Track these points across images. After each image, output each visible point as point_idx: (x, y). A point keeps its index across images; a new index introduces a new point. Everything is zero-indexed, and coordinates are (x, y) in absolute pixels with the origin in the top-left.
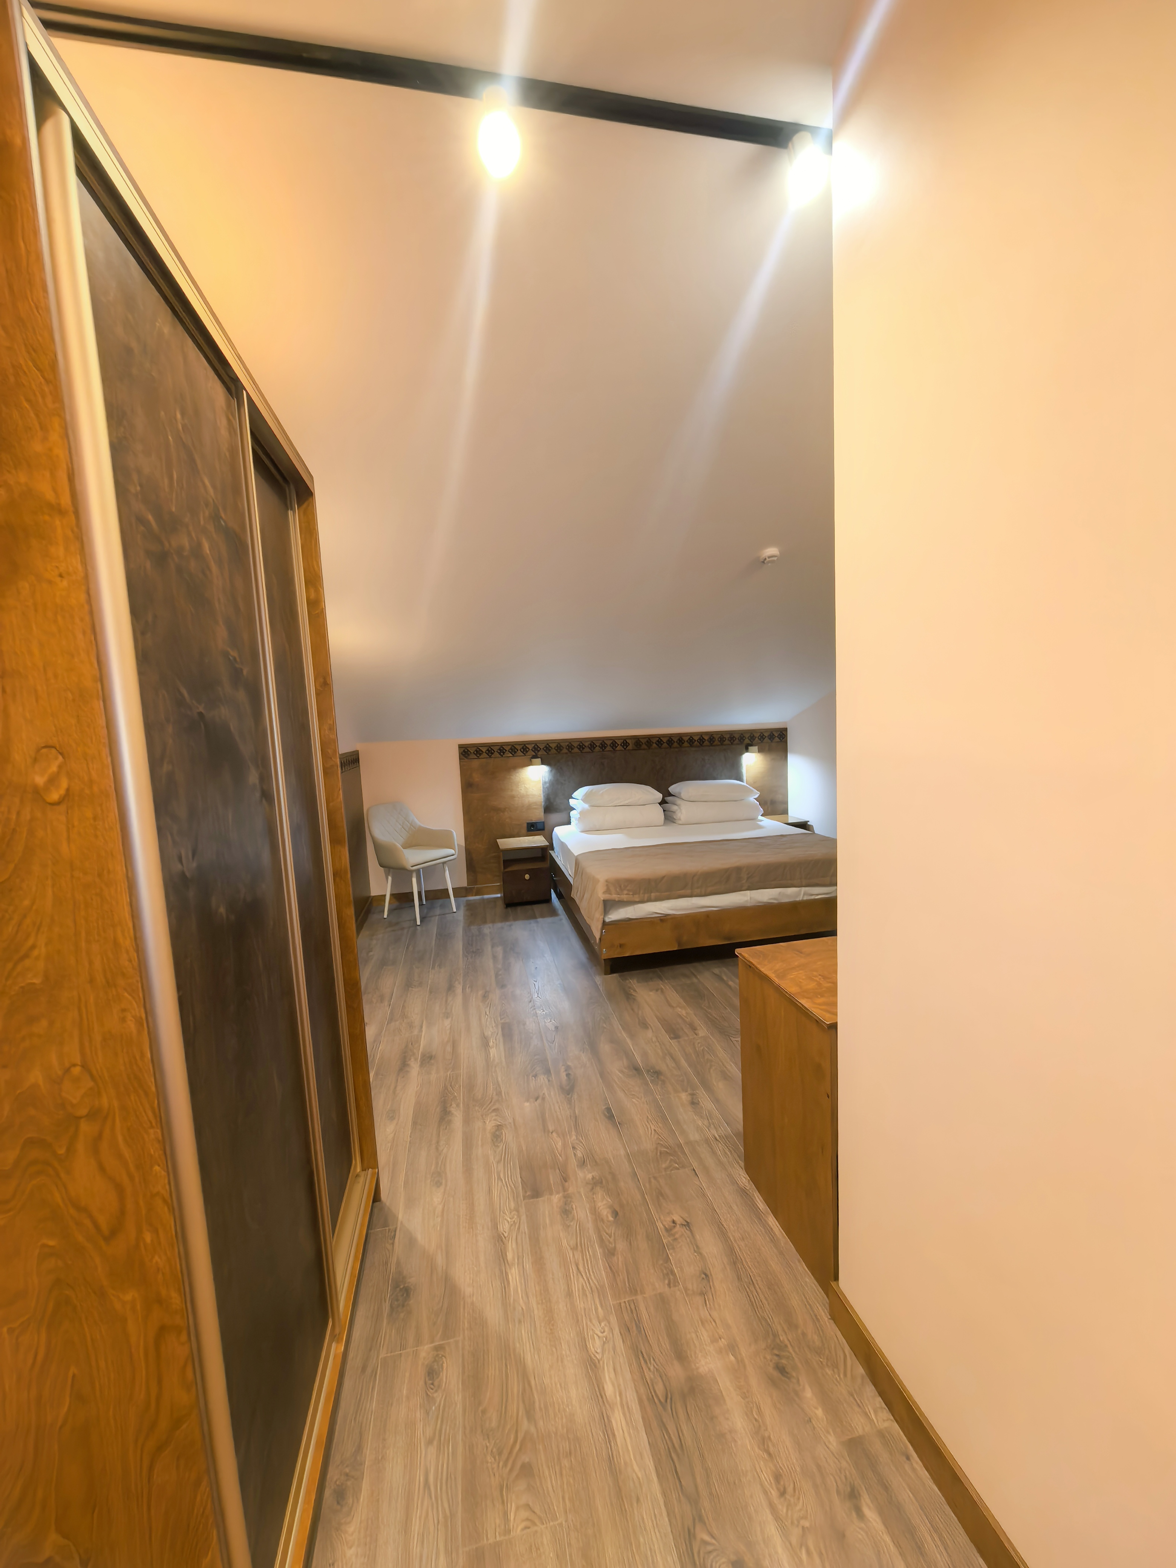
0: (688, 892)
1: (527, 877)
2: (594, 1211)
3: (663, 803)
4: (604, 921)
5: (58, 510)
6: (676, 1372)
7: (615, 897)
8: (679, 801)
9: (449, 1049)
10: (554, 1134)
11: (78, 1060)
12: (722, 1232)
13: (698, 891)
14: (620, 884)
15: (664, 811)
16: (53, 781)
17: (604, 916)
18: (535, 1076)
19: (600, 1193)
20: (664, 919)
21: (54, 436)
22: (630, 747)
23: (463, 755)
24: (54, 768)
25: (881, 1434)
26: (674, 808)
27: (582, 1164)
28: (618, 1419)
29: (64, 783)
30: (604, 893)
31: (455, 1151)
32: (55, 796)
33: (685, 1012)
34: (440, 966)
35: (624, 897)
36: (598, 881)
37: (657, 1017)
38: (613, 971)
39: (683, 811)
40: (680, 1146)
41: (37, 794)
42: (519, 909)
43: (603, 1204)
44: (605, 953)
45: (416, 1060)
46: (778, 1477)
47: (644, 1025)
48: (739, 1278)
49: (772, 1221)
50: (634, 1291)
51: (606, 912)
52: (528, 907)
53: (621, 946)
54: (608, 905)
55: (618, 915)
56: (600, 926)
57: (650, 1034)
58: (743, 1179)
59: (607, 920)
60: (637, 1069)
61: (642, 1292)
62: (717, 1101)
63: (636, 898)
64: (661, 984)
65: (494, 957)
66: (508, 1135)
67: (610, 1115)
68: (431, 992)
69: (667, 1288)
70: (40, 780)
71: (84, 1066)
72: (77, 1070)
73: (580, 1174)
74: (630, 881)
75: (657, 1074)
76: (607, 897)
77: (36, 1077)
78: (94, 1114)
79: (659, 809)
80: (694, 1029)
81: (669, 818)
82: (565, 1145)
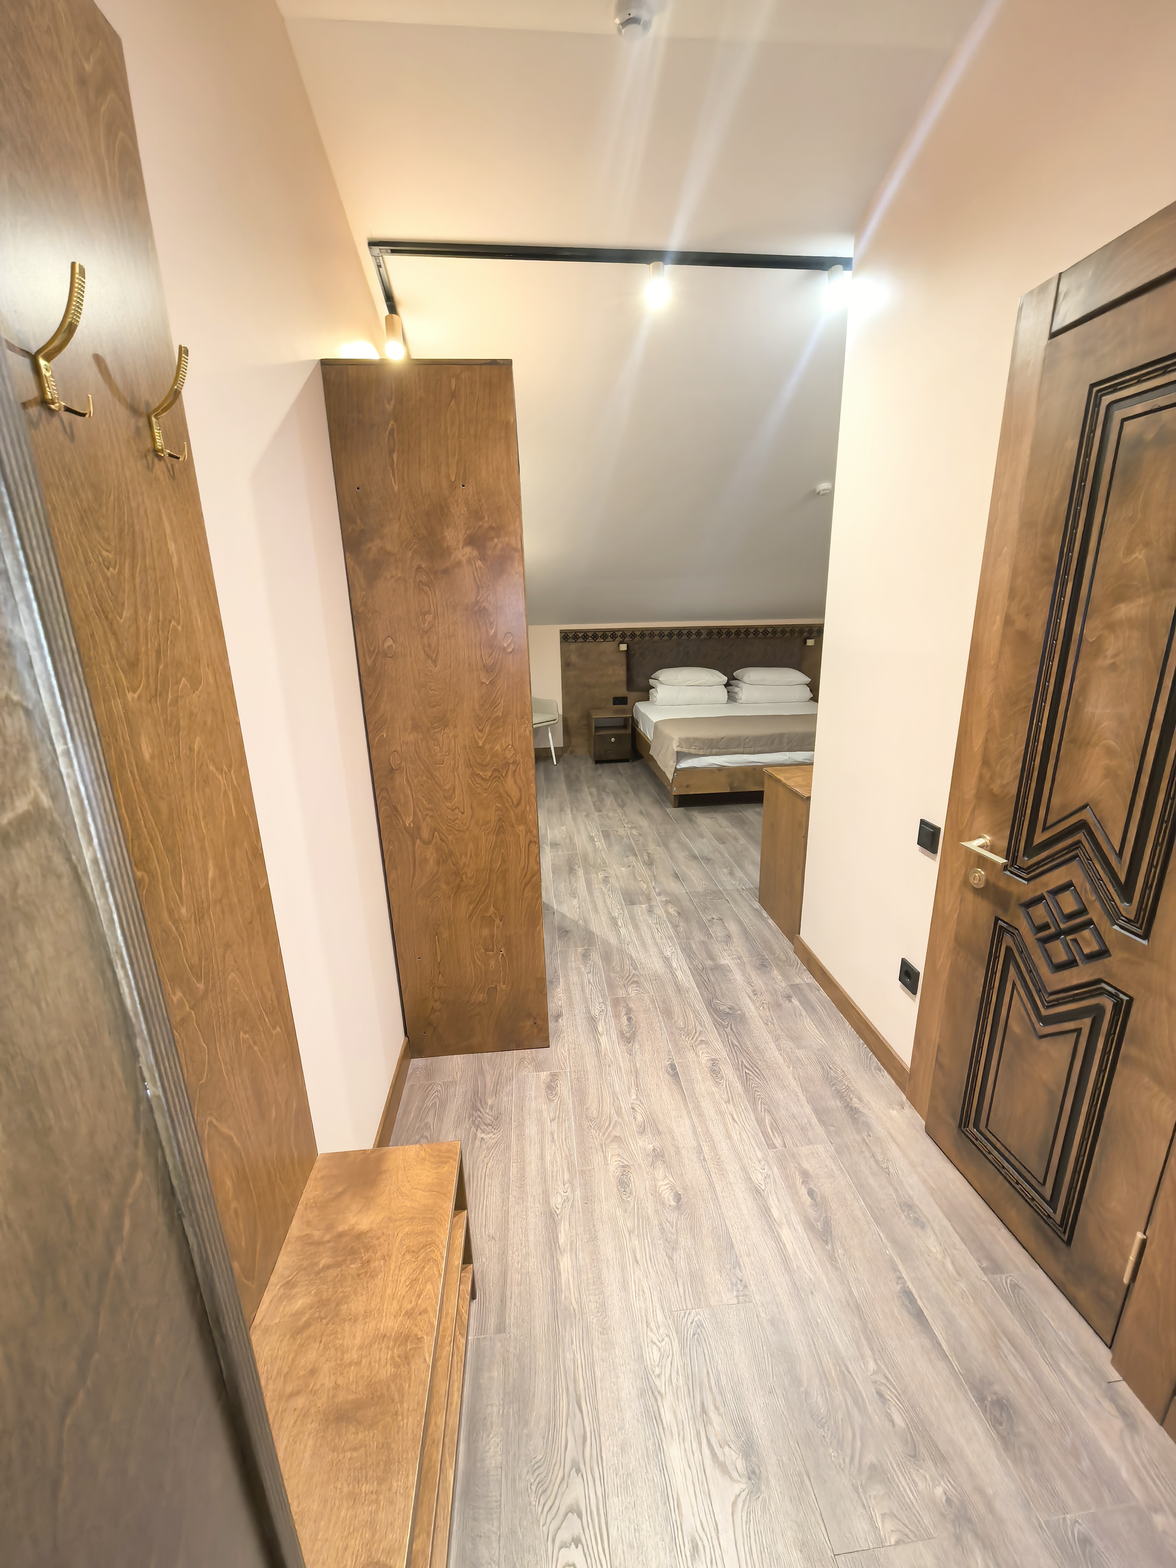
0: (741, 750)
1: (613, 740)
2: (667, 912)
3: (727, 685)
4: (676, 768)
5: (516, 550)
6: (709, 963)
7: (685, 750)
8: (741, 684)
9: (568, 841)
10: (642, 882)
11: (511, 743)
12: (740, 923)
13: (748, 750)
14: (689, 742)
15: (728, 692)
16: (509, 645)
17: (677, 764)
18: (628, 856)
19: (670, 906)
20: (721, 769)
21: (517, 524)
22: (702, 637)
23: (564, 639)
24: (510, 641)
25: (808, 984)
26: (737, 689)
27: (659, 894)
28: (679, 973)
29: (512, 647)
30: (677, 747)
31: (581, 885)
32: (509, 650)
33: (732, 830)
34: (552, 798)
35: (692, 751)
36: (674, 739)
37: (710, 832)
38: (680, 806)
39: (745, 692)
40: (720, 891)
41: (505, 649)
42: (606, 765)
43: (672, 910)
44: (675, 791)
45: (548, 845)
46: (754, 991)
47: (702, 836)
48: (747, 938)
49: (770, 921)
50: (688, 938)
51: (678, 761)
52: (613, 764)
53: (688, 786)
54: (680, 756)
55: (685, 764)
56: (673, 770)
57: (705, 840)
58: (757, 905)
59: (678, 767)
60: (694, 857)
61: (693, 939)
62: (746, 874)
63: (701, 752)
64: (715, 815)
65: (591, 794)
66: (612, 880)
67: (676, 876)
68: (548, 811)
69: (707, 940)
70: (505, 645)
71: (512, 746)
72: (510, 746)
73: (658, 898)
74: (696, 739)
75: (708, 860)
76: (679, 749)
77: (498, 747)
78: (514, 763)
79: (724, 691)
80: (736, 839)
81: (732, 698)
82: (648, 887)
